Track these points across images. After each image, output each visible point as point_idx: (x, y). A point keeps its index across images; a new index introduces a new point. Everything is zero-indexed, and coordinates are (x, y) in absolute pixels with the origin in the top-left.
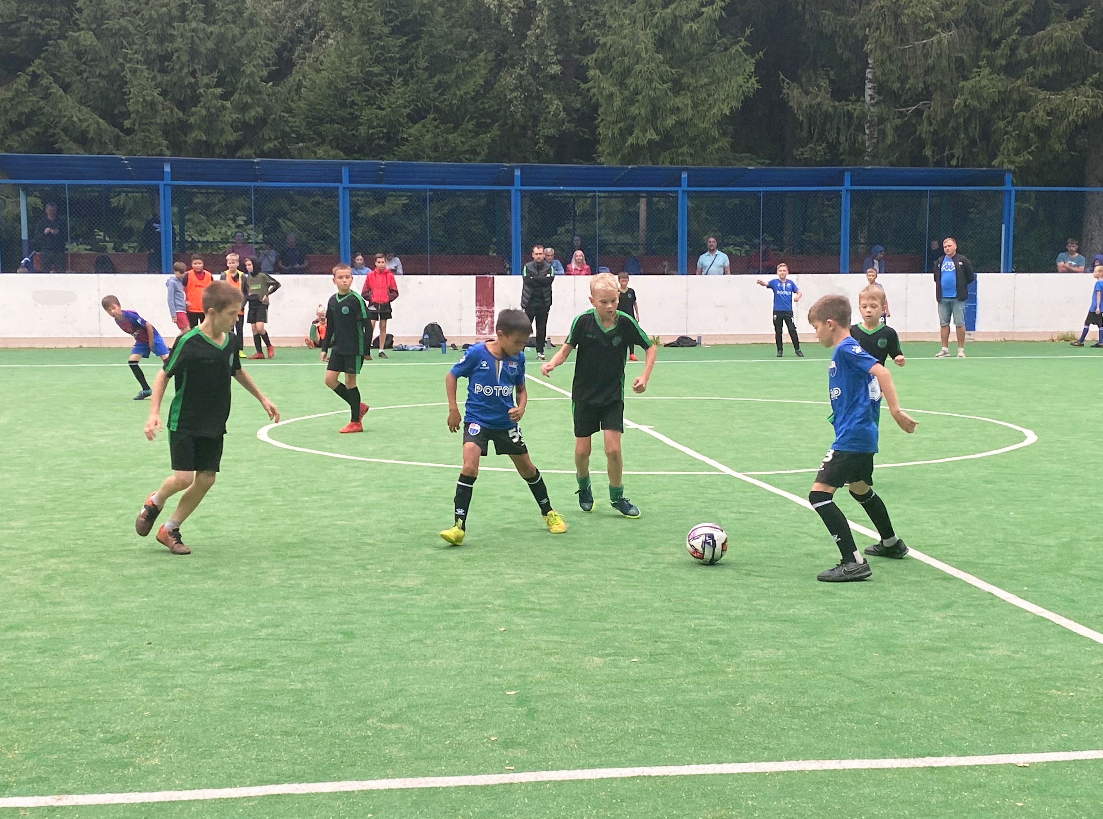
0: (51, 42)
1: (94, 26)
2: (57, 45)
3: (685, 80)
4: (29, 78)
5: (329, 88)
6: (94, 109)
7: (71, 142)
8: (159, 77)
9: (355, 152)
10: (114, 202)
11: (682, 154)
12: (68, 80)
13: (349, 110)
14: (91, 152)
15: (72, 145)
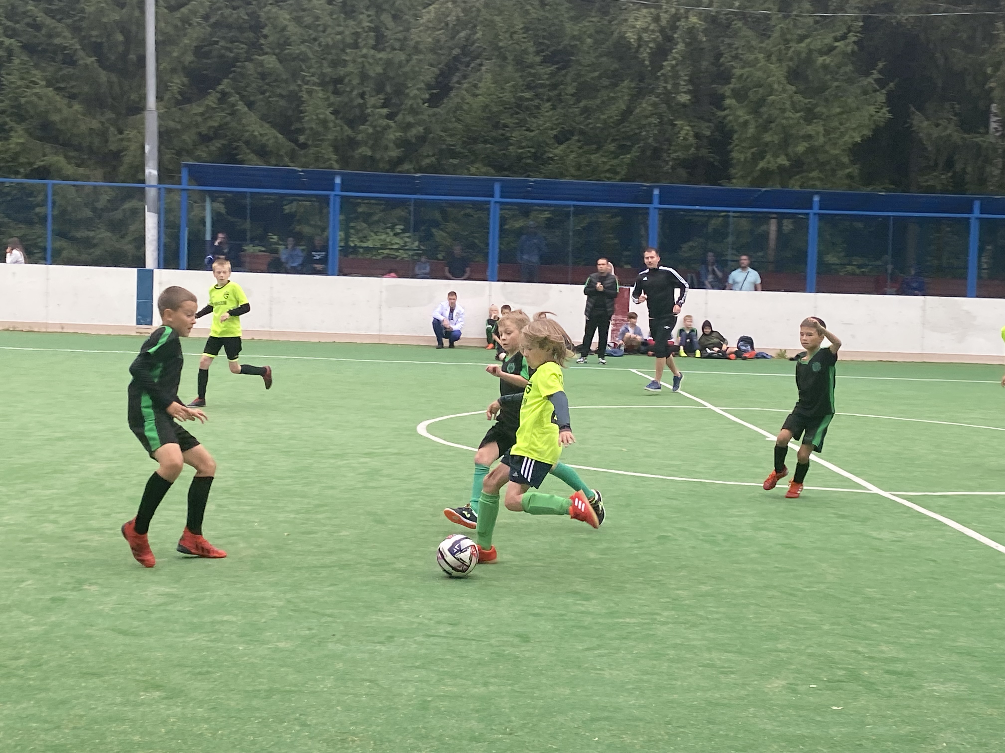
0: (238, 64)
1: (277, 51)
2: (243, 67)
3: (818, 109)
4: (219, 95)
5: (484, 111)
6: (274, 125)
7: (252, 155)
8: (333, 99)
9: (505, 170)
10: (287, 209)
11: (812, 179)
12: (252, 98)
13: (501, 132)
14: (268, 163)
15: (252, 156)
